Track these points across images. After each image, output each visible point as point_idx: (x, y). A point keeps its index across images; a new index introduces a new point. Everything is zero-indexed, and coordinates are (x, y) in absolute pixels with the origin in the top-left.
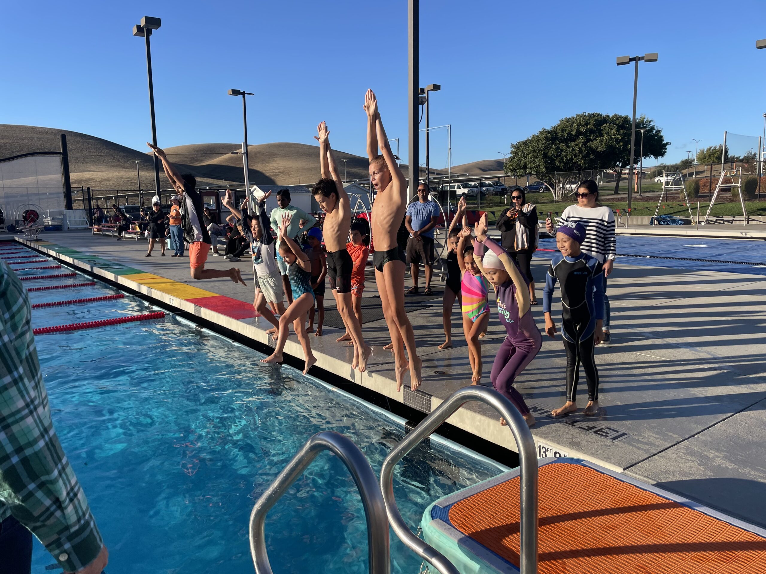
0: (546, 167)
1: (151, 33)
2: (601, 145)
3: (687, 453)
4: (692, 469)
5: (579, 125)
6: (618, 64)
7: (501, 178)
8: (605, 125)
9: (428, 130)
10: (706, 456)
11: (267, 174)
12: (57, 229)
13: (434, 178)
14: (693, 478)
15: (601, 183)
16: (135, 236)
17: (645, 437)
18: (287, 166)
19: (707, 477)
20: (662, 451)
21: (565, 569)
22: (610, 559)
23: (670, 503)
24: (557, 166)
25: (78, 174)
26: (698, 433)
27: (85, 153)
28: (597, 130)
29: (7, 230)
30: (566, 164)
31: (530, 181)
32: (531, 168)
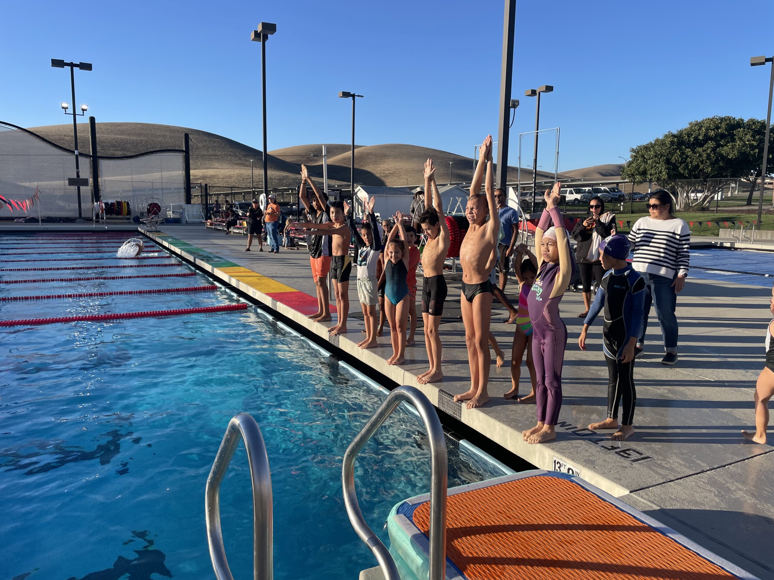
0: (668, 174)
1: (267, 39)
2: (733, 151)
3: (708, 483)
4: (706, 500)
5: (708, 129)
6: (752, 65)
7: (620, 184)
8: (739, 129)
9: (537, 133)
10: (728, 487)
11: (378, 175)
12: (176, 221)
13: (546, 183)
14: (703, 508)
15: (736, 193)
16: (241, 231)
17: (669, 462)
18: (398, 168)
19: (719, 509)
20: (681, 478)
21: (503, 574)
22: (552, 571)
23: (644, 527)
24: (680, 173)
25: (204, 170)
26: (731, 464)
27: (211, 152)
28: (729, 135)
29: (132, 221)
30: (690, 171)
31: (652, 189)
32: (651, 175)
